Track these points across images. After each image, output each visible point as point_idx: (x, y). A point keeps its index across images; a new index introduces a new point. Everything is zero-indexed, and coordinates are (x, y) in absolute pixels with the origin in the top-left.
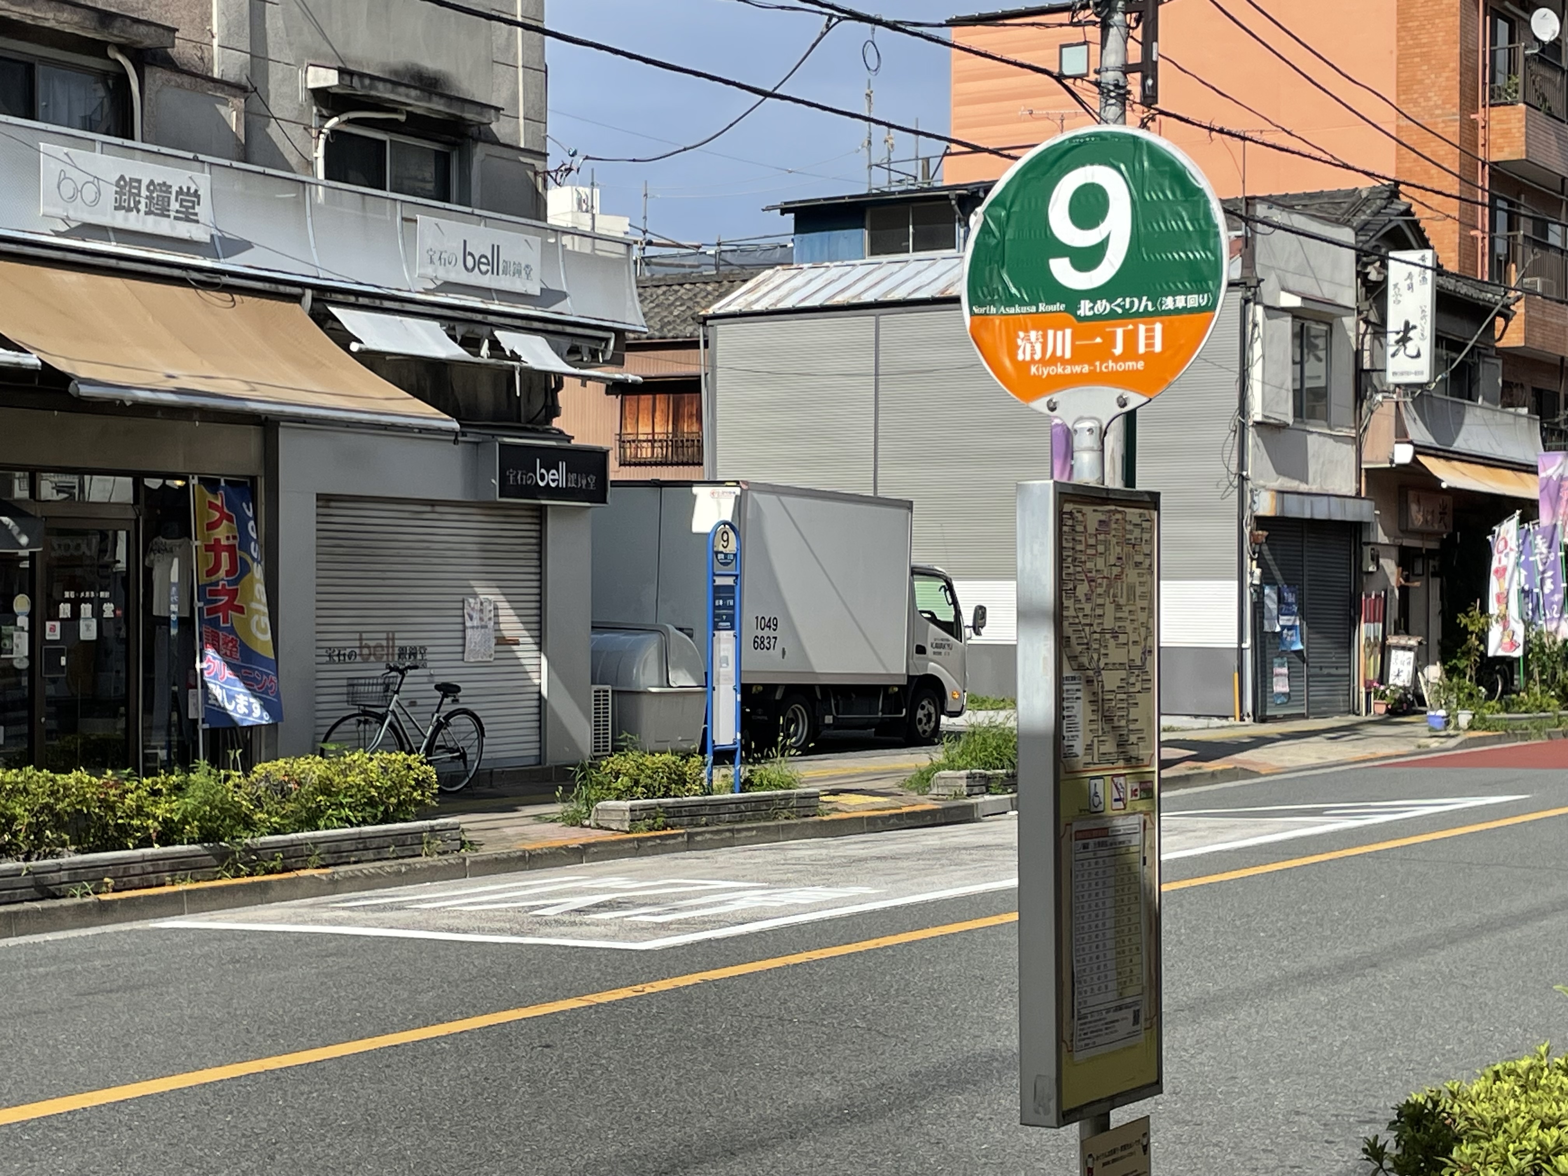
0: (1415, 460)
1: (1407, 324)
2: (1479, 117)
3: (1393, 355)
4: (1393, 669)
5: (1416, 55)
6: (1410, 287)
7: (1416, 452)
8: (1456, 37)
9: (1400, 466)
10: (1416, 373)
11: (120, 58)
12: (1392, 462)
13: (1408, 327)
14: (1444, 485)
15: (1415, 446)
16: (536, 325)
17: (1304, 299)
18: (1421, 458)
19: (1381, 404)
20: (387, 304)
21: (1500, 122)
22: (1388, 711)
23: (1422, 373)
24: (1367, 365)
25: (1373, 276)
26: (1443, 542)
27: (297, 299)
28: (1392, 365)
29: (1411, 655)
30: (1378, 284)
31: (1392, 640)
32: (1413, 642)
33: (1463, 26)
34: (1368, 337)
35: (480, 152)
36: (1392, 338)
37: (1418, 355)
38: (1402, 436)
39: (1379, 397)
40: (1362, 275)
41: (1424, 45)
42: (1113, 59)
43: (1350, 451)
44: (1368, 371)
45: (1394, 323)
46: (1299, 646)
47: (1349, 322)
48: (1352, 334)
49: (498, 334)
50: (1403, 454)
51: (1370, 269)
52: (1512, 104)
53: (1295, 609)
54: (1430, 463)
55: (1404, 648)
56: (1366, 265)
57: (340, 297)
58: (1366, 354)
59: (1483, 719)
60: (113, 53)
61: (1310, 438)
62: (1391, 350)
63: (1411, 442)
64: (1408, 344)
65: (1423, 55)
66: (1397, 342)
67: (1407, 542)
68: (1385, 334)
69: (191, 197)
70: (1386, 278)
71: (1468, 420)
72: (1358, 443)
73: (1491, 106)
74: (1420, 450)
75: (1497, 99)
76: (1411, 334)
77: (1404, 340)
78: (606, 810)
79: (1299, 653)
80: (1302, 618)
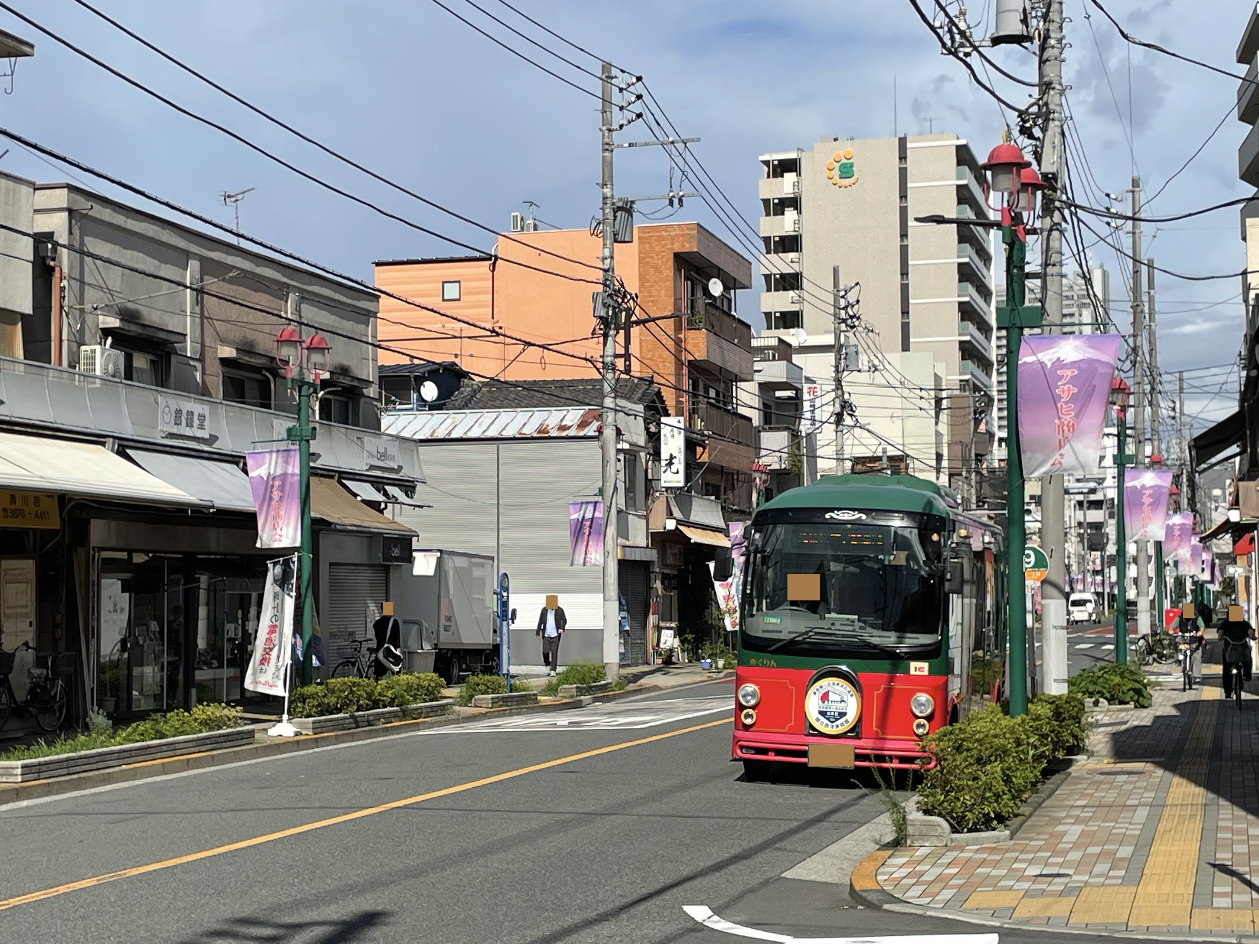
0: (677, 528)
1: (671, 455)
2: (682, 336)
3: (665, 472)
4: (663, 640)
5: (649, 301)
6: (673, 436)
7: (677, 524)
8: (671, 292)
9: (670, 531)
10: (677, 482)
11: (267, 374)
12: (665, 528)
13: (672, 457)
14: (692, 541)
15: (677, 520)
16: (396, 482)
17: (630, 445)
18: (679, 527)
19: (659, 497)
20: (357, 477)
21: (693, 339)
22: (663, 663)
23: (679, 482)
24: (650, 477)
25: (653, 429)
26: (679, 570)
27: (332, 477)
28: (664, 477)
29: (672, 632)
30: (655, 434)
31: (662, 624)
32: (673, 625)
33: (675, 286)
34: (650, 463)
35: (362, 400)
36: (663, 463)
37: (678, 472)
38: (670, 515)
39: (658, 494)
40: (647, 429)
41: (654, 296)
42: (609, 350)
43: (644, 522)
44: (651, 480)
45: (665, 455)
46: (627, 628)
47: (643, 454)
48: (643, 461)
49: (386, 487)
50: (671, 525)
51: (651, 426)
52: (698, 329)
53: (625, 608)
54: (681, 528)
55: (668, 628)
56: (648, 424)
57: (347, 476)
58: (650, 471)
59: (730, 663)
60: (264, 372)
61: (630, 517)
62: (663, 469)
63: (675, 518)
64: (672, 466)
65: (653, 302)
66: (666, 465)
67: (666, 571)
68: (660, 461)
69: (202, 417)
70: (659, 431)
71: (693, 503)
72: (646, 517)
73: (689, 329)
74: (679, 522)
75: (692, 326)
76: (674, 461)
77: (670, 464)
78: (479, 699)
79: (627, 631)
80: (628, 613)
